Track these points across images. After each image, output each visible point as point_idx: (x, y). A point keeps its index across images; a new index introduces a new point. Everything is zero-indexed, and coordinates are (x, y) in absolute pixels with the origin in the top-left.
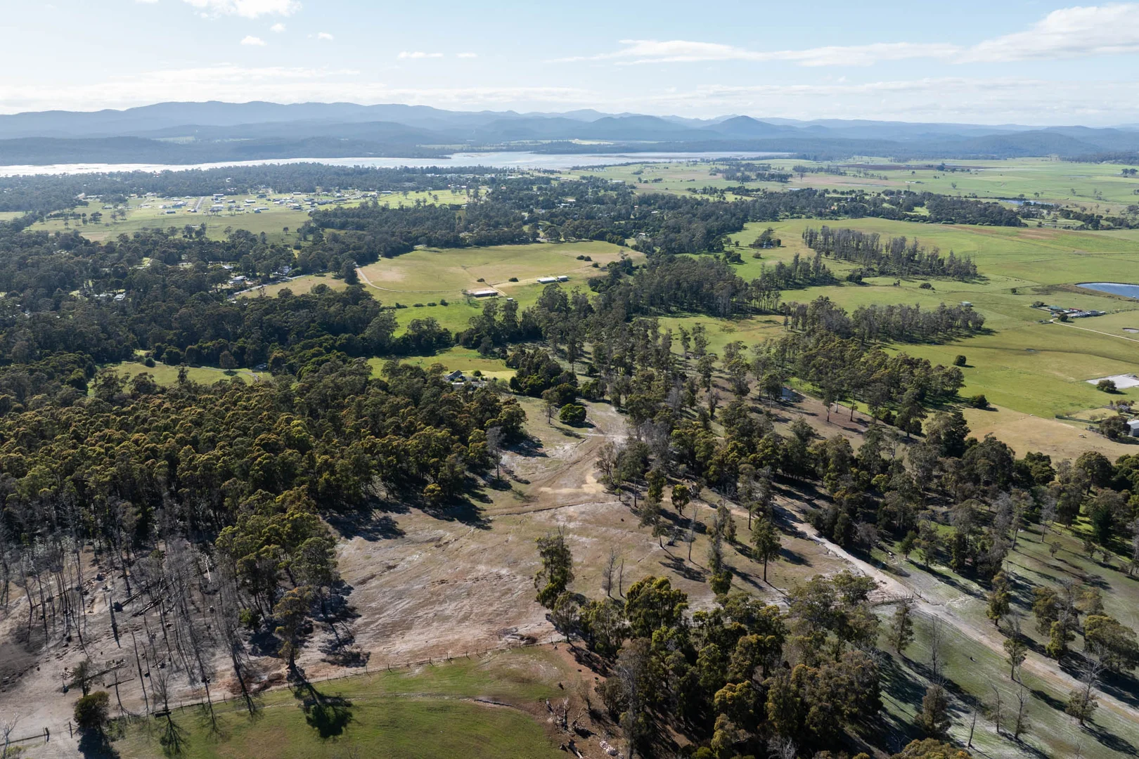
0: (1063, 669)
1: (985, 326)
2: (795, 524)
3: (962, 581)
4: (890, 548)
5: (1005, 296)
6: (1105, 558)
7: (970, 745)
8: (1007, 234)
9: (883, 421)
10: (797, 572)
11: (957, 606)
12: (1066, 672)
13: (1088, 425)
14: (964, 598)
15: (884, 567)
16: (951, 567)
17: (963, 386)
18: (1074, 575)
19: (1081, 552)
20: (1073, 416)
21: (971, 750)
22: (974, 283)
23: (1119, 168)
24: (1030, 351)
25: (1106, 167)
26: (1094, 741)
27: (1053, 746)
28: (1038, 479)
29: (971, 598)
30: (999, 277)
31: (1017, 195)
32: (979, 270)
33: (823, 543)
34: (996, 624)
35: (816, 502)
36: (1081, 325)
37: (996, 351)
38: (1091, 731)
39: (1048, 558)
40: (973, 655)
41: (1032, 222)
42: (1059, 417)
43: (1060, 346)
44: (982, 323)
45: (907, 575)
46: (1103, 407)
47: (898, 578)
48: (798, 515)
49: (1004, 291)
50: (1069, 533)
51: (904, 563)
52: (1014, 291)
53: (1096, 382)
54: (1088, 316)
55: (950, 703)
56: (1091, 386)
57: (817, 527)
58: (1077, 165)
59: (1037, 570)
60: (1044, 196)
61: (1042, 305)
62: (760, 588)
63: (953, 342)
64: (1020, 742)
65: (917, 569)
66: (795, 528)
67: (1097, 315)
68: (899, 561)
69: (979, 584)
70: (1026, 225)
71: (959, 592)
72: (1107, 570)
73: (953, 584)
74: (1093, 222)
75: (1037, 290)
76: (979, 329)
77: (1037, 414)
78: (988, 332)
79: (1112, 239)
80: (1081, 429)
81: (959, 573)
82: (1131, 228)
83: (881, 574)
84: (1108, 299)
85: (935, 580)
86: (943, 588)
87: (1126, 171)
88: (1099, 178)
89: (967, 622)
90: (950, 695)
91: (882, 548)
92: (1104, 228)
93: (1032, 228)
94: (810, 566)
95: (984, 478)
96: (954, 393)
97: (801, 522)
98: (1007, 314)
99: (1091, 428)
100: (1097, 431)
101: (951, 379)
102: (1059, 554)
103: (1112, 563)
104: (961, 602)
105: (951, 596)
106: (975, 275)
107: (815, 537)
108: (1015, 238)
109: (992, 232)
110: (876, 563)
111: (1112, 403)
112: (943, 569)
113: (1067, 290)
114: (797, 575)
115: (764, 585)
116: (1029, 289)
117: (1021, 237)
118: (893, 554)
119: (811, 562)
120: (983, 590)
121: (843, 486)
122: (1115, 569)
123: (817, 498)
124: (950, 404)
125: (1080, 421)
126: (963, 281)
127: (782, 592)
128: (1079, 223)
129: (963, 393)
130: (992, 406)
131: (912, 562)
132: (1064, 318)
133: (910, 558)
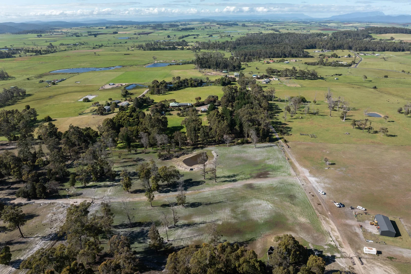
0: (160, 193)
1: (27, 93)
2: (12, 202)
3: (102, 184)
4: (64, 187)
5: (26, 81)
6: (136, 151)
7: (168, 241)
8: (10, 61)
9: (14, 140)
10: (35, 222)
11: (110, 194)
12: (162, 193)
13: (92, 113)
14: (109, 189)
15: (70, 196)
16: (93, 181)
17: (38, 115)
18: (132, 161)
19: (127, 153)
20: (84, 112)
21: (170, 242)
22: (9, 80)
23: (35, 35)
24: (50, 97)
25: (29, 35)
26: (190, 209)
27: (185, 220)
28: (94, 136)
29: (111, 188)
30: (19, 76)
31: (4, 47)
32: (9, 74)
33: (34, 202)
34: (128, 192)
35: (12, 187)
36: (60, 84)
37: (38, 101)
38: (187, 206)
39: (120, 160)
40: (133, 207)
41: (17, 55)
42: (80, 114)
43: (60, 93)
44: (25, 92)
45: (82, 194)
46: (91, 106)
47: (79, 197)
48: (10, 197)
49: (24, 80)
50: (117, 149)
51: (75, 190)
52: (28, 79)
53: (82, 100)
54: (61, 81)
55: (145, 231)
56: (81, 102)
57: (24, 197)
58: (19, 35)
59: (120, 166)
60: (14, 46)
61: (43, 81)
62: (24, 243)
63: (18, 102)
64: (177, 226)
65: (82, 189)
66: (13, 203)
67: (64, 80)
68: (73, 190)
69: (108, 181)
70: (15, 57)
71: (106, 188)
72: (138, 155)
73: (100, 187)
74: (38, 52)
75: (37, 77)
76: (25, 95)
77: (72, 116)
78: (29, 95)
79: (49, 56)
80: (90, 116)
81: (98, 181)
82: (53, 53)
83: (71, 200)
84: (63, 75)
85: (93, 189)
86: (99, 191)
87: (38, 36)
88: (30, 39)
89: (119, 197)
90: (142, 228)
91: (61, 189)
92: (43, 54)
93: (17, 57)
94: (38, 216)
95: (77, 143)
96: (35, 119)
97: (14, 199)
98: (32, 87)
99: (93, 114)
100: (96, 114)
101: (32, 114)
102: (122, 157)
103: (138, 152)
104: (110, 191)
105: (105, 191)
106: (8, 77)
107: (27, 202)
108: (14, 62)
109: (3, 61)
110: (65, 197)
111: (93, 104)
112: (91, 184)
113: (47, 75)
114: (37, 224)
115: (24, 240)
116: (33, 78)
117: (16, 61)
118: (68, 189)
119: (37, 213)
120: (112, 183)
121: (24, 172)
122: (140, 153)
123: (12, 185)
124: (37, 124)
125: (88, 113)
126: (4, 80)
127: (37, 237)
128: (34, 54)
129: (39, 118)
130: (53, 119)
131: (78, 188)
132: (54, 84)
133: (75, 186)
